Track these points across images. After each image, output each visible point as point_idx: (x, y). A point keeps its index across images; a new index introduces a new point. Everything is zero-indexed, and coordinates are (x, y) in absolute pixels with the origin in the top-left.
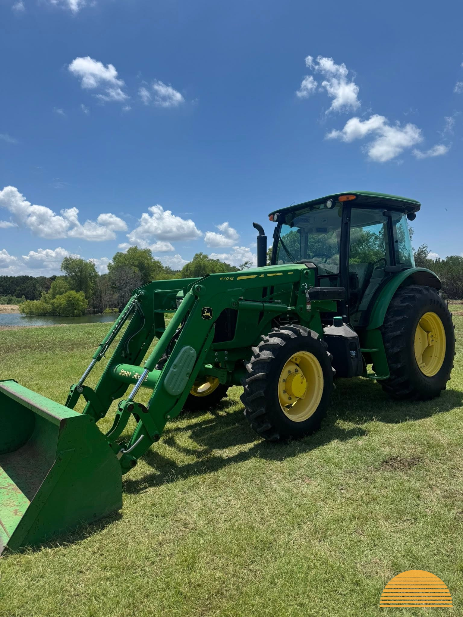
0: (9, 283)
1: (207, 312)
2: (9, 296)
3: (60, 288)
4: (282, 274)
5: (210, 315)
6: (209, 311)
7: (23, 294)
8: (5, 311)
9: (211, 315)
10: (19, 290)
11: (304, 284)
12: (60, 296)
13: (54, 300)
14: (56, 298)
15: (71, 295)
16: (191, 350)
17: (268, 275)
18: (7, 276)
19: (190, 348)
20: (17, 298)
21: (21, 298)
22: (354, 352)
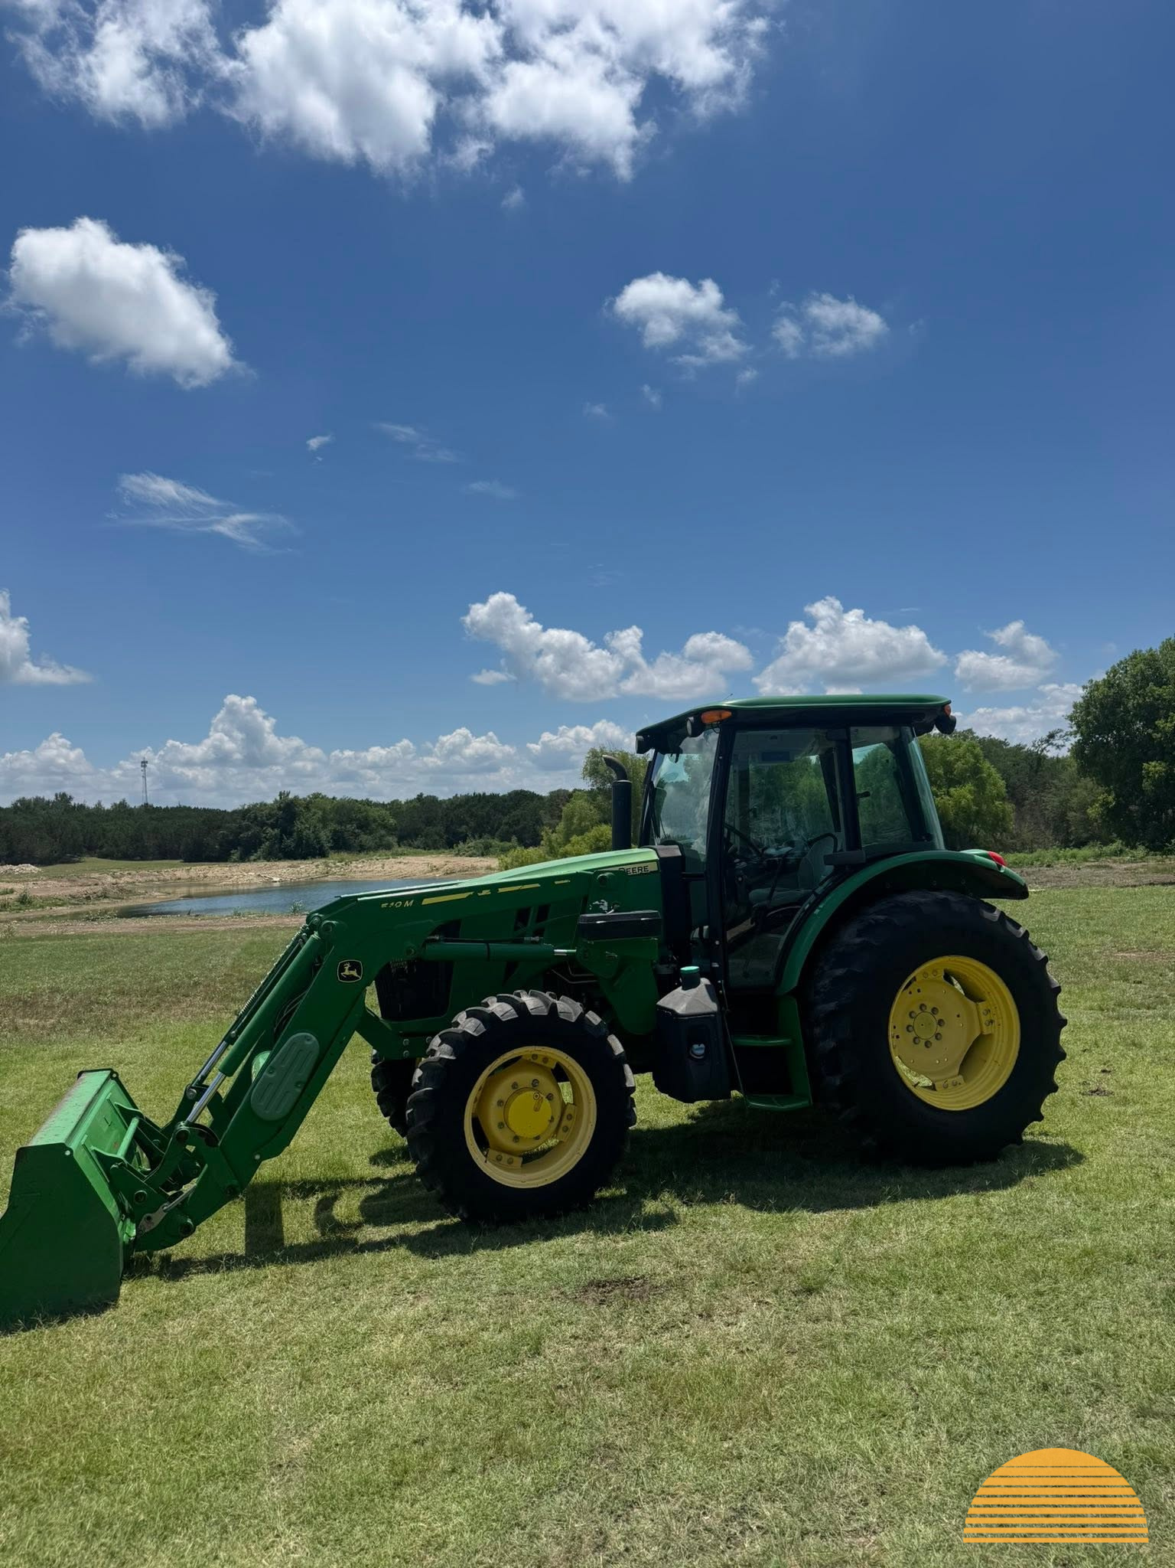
0: (487, 809)
2: (487, 839)
3: (581, 819)
4: (538, 885)
5: (356, 975)
6: (354, 967)
7: (514, 833)
8: (474, 872)
9: (359, 975)
10: (506, 824)
11: (597, 902)
12: (580, 838)
13: (566, 847)
14: (570, 841)
15: (602, 836)
16: (308, 1040)
17: (501, 890)
18: (484, 794)
19: (306, 1037)
20: (502, 841)
21: (510, 841)
22: (702, 1046)
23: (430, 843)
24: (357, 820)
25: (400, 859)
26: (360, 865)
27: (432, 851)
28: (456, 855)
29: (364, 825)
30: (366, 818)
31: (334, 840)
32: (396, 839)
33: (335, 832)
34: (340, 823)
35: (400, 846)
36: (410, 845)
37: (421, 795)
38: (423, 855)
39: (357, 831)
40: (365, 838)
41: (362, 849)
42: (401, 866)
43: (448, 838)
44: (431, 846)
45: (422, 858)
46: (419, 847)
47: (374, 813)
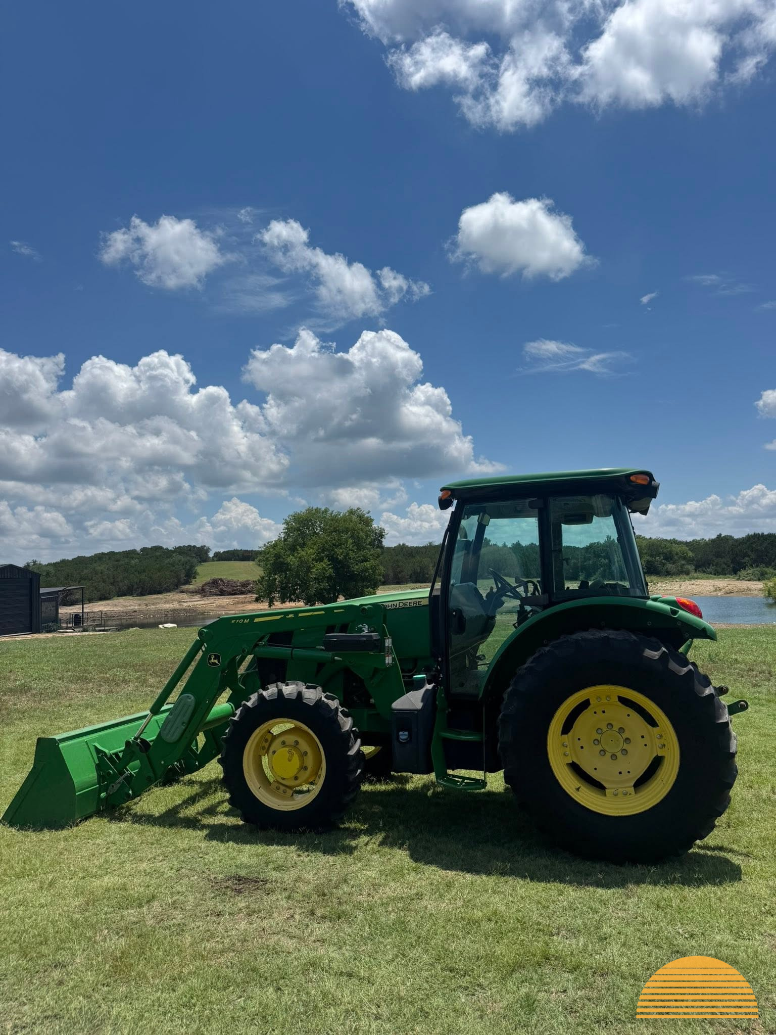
0: (764, 544)
1: (214, 659)
2: (763, 568)
4: (323, 612)
5: (217, 662)
6: (216, 657)
8: (749, 593)
9: (219, 662)
11: (361, 626)
16: (190, 699)
17: (300, 615)
18: (763, 534)
19: (188, 696)
22: (406, 733)
23: (720, 570)
24: (664, 553)
25: (693, 582)
26: (664, 585)
27: (721, 576)
28: (738, 579)
29: (669, 557)
30: (670, 552)
31: (647, 568)
32: (694, 567)
33: (648, 562)
34: (652, 556)
35: (696, 572)
36: (704, 572)
37: (720, 535)
38: (714, 579)
39: (664, 561)
40: (669, 566)
41: (668, 574)
42: (694, 586)
43: (734, 567)
44: (720, 572)
45: (711, 581)
46: (711, 573)
47: (676, 549)
